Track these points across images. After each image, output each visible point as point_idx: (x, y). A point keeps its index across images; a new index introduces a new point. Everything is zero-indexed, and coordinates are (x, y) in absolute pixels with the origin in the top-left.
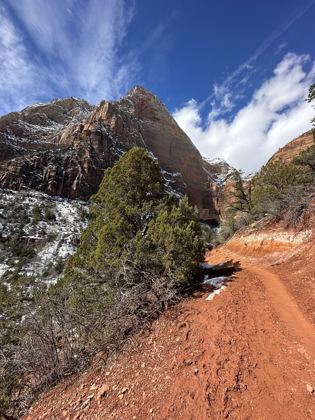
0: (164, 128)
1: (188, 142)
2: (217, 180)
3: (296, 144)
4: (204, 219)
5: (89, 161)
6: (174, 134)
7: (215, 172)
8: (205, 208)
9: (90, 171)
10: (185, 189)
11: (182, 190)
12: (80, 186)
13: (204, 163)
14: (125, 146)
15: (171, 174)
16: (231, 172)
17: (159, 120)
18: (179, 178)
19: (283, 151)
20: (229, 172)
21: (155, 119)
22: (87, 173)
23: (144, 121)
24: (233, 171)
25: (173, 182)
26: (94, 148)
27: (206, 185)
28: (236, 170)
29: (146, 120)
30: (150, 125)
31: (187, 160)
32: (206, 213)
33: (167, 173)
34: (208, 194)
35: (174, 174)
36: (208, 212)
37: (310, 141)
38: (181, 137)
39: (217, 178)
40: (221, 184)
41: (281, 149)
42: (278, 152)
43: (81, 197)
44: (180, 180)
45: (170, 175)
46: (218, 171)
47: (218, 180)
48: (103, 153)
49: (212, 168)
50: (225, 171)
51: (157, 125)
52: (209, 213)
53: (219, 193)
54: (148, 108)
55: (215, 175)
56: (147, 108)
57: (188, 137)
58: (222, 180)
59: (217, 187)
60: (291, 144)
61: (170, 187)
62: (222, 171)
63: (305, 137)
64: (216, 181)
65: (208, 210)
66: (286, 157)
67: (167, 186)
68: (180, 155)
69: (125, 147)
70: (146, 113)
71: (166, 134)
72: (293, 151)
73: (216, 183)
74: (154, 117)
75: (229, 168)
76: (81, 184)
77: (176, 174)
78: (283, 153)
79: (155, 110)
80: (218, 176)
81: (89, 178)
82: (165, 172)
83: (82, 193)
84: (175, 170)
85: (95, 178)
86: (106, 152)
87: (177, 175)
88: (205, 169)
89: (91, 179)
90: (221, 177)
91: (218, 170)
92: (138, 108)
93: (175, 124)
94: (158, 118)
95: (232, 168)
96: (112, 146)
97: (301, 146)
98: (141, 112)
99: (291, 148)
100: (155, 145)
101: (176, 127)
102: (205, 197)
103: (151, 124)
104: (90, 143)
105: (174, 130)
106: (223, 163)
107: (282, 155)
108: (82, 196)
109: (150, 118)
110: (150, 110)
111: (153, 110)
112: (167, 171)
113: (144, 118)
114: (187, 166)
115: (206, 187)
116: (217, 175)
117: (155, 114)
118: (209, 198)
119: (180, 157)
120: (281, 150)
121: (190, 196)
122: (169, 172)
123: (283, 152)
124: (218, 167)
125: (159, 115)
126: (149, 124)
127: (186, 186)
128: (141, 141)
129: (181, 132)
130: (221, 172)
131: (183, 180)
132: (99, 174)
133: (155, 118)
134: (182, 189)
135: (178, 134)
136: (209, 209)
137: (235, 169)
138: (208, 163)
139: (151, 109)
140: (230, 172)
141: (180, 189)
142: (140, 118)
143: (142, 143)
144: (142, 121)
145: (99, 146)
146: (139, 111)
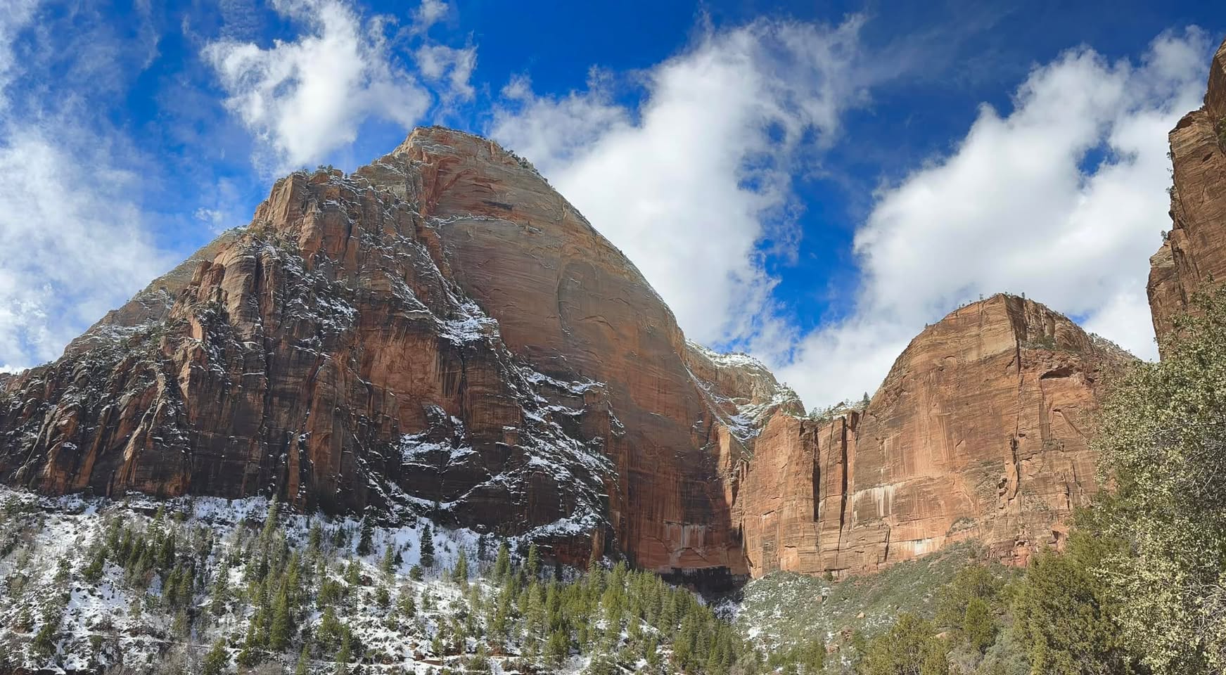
0: (531, 232)
1: (631, 278)
2: (734, 418)
3: (968, 320)
4: (688, 570)
5: (198, 353)
6: (573, 251)
7: (731, 392)
8: (692, 523)
9: (199, 385)
10: (618, 440)
11: (606, 443)
12: (151, 445)
13: (691, 357)
14: (355, 291)
15: (565, 385)
16: (781, 401)
17: (508, 208)
18: (597, 400)
19: (935, 333)
20: (774, 398)
21: (493, 208)
22: (186, 395)
23: (453, 219)
24: (786, 397)
25: (574, 414)
26: (228, 314)
27: (696, 431)
28: (797, 396)
29: (456, 214)
30: (473, 227)
31: (625, 338)
32: (693, 542)
33: (551, 382)
34: (703, 465)
35: (577, 385)
36: (701, 537)
37: (1000, 317)
38: (603, 261)
39: (736, 413)
40: (748, 433)
41: (930, 326)
42: (922, 336)
43: (148, 485)
44: (600, 408)
45: (562, 389)
46: (741, 391)
47: (740, 421)
48: (255, 322)
49: (720, 378)
50: (761, 394)
51: (503, 226)
52: (705, 543)
53: (742, 464)
54: (466, 180)
55: (729, 403)
56: (461, 180)
57: (629, 262)
58: (754, 422)
59: (735, 440)
60: (955, 317)
61: (553, 423)
62: (754, 394)
63: (988, 306)
64: (733, 422)
65: (700, 529)
66: (945, 352)
67: (539, 419)
68: (601, 319)
69: (353, 293)
70: (455, 194)
71: (541, 252)
72: (963, 337)
73: (733, 428)
74: (490, 202)
75: (778, 389)
76: (153, 435)
77: (585, 385)
78: (936, 340)
79: (493, 182)
80: (739, 408)
81: (194, 412)
82: (542, 377)
83: (151, 468)
84: (580, 372)
85: (216, 409)
86: (270, 315)
87: (590, 387)
88: (692, 376)
89: (200, 414)
90: (750, 411)
91: (738, 387)
92: (425, 185)
93: (576, 220)
94: (505, 202)
95: (785, 388)
96: (295, 294)
97: (980, 326)
98: (437, 193)
99: (957, 329)
100: (496, 286)
101: (581, 229)
102: (691, 477)
103: (477, 225)
104: (217, 301)
105: (572, 238)
106: (757, 368)
107: (933, 345)
108: (153, 479)
109: (472, 208)
110: (474, 182)
111: (483, 181)
112: (547, 373)
113: (448, 211)
114: (625, 356)
115: (694, 438)
116: (736, 402)
117: (493, 192)
118: (704, 478)
119: (600, 324)
120: (930, 329)
121: (640, 469)
122: (556, 376)
123: (936, 337)
124: (739, 378)
125: (510, 193)
126: (471, 224)
127: (622, 430)
128: (427, 270)
129: (601, 245)
130: (751, 397)
131: (610, 408)
132: (237, 391)
133: (495, 204)
134: (606, 440)
135: (590, 252)
136: (704, 523)
137: (794, 394)
138: (706, 360)
139: (476, 179)
140: (777, 400)
141: (601, 442)
142: (434, 211)
143: (431, 275)
144: (443, 221)
145: (244, 302)
146: (430, 192)
